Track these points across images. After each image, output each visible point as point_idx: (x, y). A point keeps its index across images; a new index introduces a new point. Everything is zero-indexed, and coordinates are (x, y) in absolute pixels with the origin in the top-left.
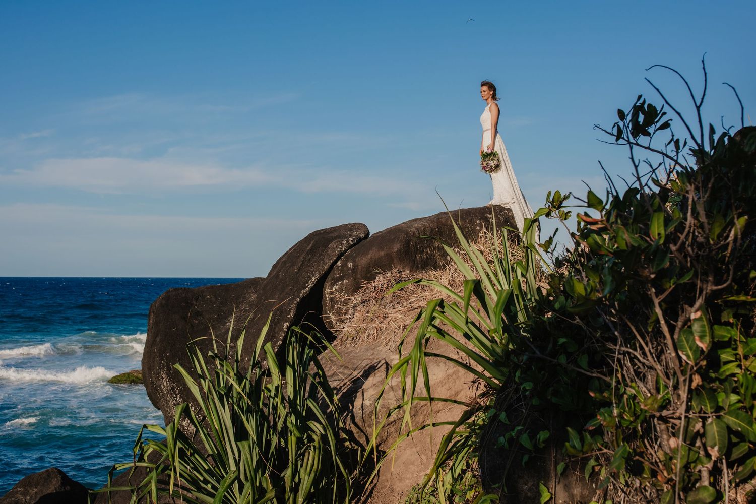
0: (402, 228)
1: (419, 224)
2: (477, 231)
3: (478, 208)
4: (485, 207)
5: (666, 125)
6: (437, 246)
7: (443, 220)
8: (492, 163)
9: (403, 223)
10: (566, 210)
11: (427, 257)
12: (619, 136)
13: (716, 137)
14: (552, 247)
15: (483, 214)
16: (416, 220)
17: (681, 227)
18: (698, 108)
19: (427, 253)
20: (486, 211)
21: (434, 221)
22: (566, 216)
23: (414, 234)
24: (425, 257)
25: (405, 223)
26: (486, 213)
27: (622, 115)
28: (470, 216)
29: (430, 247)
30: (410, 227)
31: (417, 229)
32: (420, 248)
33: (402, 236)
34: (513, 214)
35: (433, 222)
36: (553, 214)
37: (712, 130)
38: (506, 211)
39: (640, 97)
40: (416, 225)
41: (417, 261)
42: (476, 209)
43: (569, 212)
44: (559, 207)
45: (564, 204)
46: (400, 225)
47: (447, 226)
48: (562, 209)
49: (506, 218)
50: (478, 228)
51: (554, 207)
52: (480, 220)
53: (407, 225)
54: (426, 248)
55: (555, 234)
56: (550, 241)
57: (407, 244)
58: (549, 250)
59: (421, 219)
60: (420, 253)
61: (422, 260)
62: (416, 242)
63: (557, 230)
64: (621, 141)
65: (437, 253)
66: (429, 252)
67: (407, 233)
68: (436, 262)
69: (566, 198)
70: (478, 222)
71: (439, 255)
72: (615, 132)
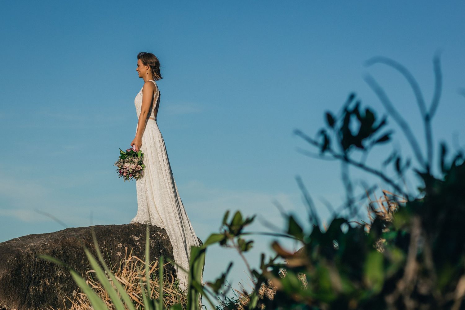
0: (12, 246)
1: (37, 244)
2: (118, 258)
3: (122, 226)
4: (131, 225)
5: (385, 139)
6: (59, 275)
7: (71, 240)
8: (129, 166)
9: (13, 240)
10: (246, 238)
11: (44, 290)
12: (326, 146)
13: (449, 159)
14: (225, 288)
15: (128, 235)
16: (32, 237)
17: (400, 273)
18: (427, 119)
19: (45, 285)
20: (131, 230)
21: (58, 240)
22: (245, 247)
23: (28, 256)
24: (41, 290)
25: (16, 240)
26: (132, 234)
27: (330, 119)
28: (109, 236)
29: (49, 277)
30: (22, 246)
31: (33, 250)
32: (35, 278)
33: (10, 259)
34: (168, 237)
35: (56, 241)
36: (229, 242)
37: (444, 150)
38: (159, 233)
39: (352, 97)
40: (32, 244)
41: (30, 295)
42: (119, 227)
43: (251, 242)
44: (238, 233)
45: (246, 229)
46: (8, 242)
47: (76, 248)
48: (243, 237)
49: (159, 243)
50: (119, 254)
51: (232, 232)
52: (123, 243)
53: (19, 244)
54: (44, 277)
55: (228, 270)
56: (222, 280)
57: (17, 270)
58: (221, 291)
59: (39, 236)
60: (34, 284)
61: (36, 295)
62: (29, 268)
63: (231, 265)
64: (327, 154)
65: (59, 286)
66: (48, 284)
67: (18, 255)
68: (56, 298)
69: (249, 221)
70: (120, 245)
71: (61, 289)
72: (321, 140)
